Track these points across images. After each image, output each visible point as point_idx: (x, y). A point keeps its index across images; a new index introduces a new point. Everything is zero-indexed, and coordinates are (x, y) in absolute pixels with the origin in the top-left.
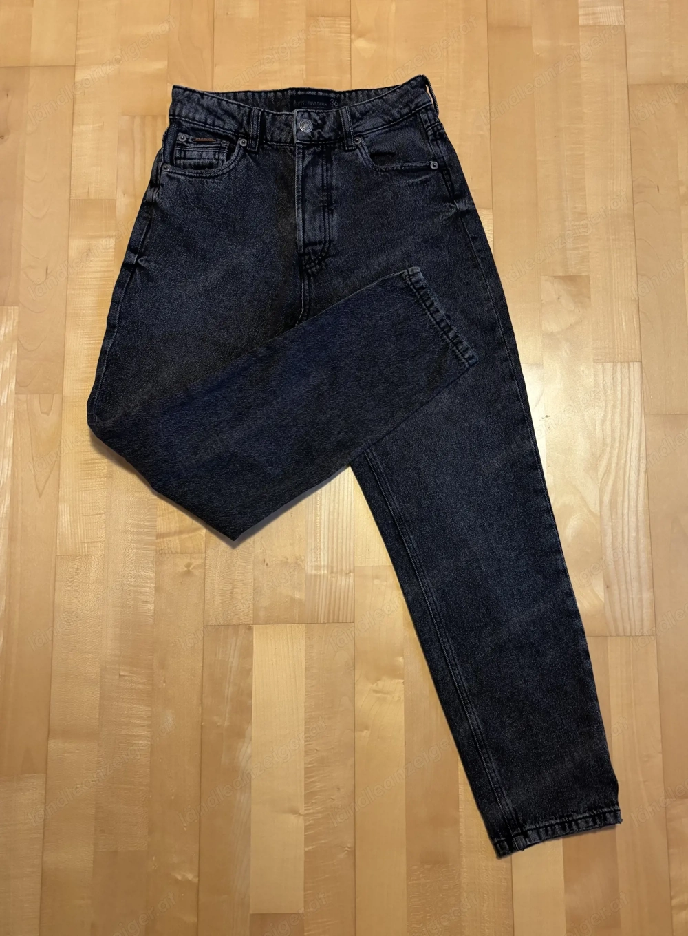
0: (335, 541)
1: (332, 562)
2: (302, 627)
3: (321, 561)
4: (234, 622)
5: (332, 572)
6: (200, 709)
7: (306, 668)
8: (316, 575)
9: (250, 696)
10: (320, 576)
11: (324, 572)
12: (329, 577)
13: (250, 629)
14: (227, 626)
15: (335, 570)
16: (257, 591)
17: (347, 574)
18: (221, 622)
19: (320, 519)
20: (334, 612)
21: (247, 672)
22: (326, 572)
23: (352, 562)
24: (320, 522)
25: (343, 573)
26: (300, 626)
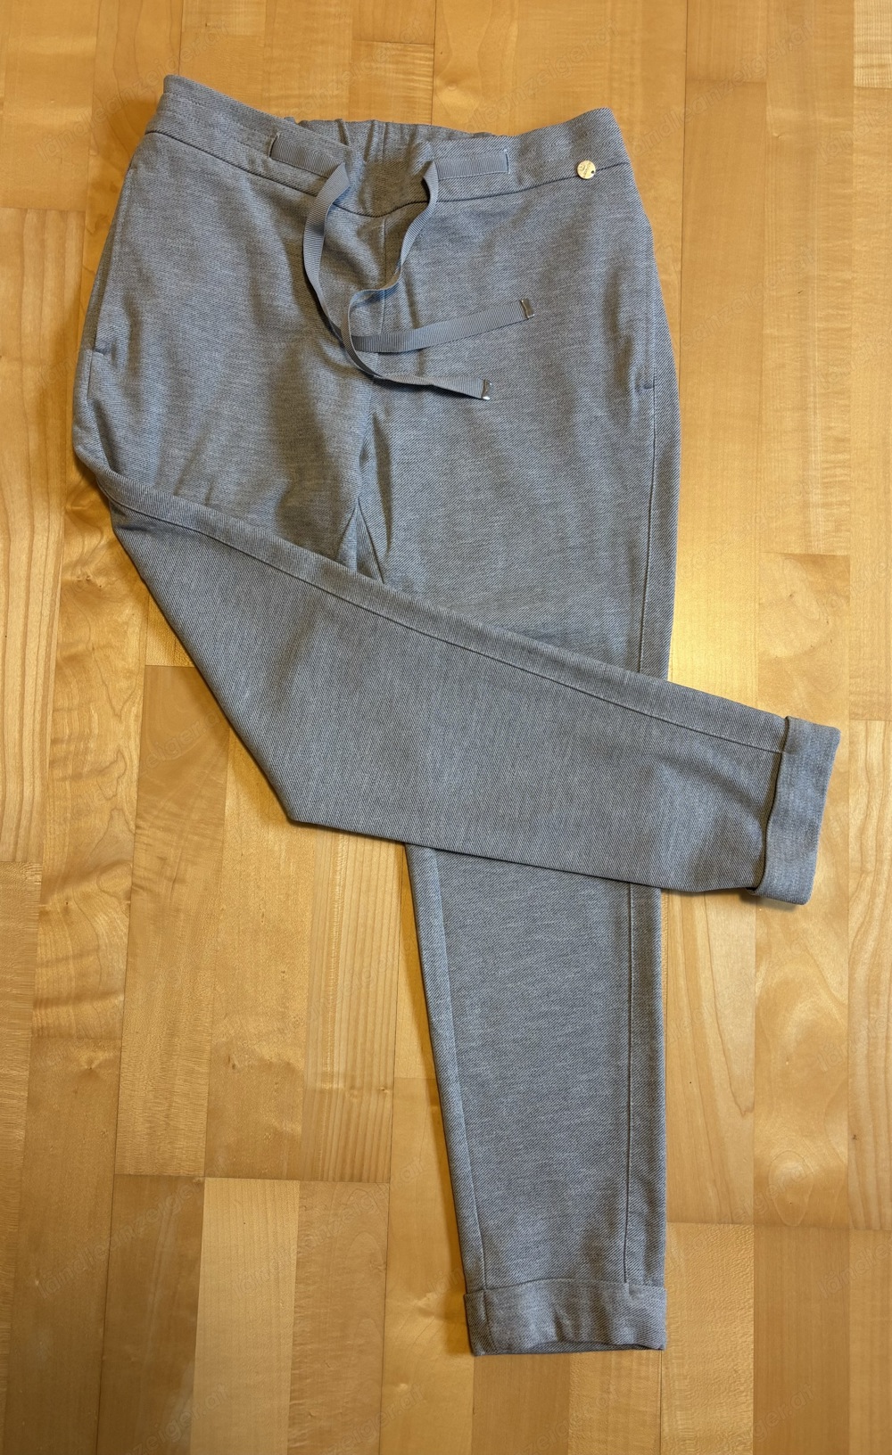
0: (361, 1028)
1: (354, 1067)
2: (294, 1186)
3: (332, 1064)
4: (170, 1172)
5: (352, 1087)
6: (101, 1330)
7: (298, 1263)
8: (322, 1092)
9: (193, 1308)
10: (330, 1091)
11: (339, 1085)
12: (347, 1095)
13: (200, 1185)
14: (157, 1179)
15: (358, 1083)
16: (213, 1114)
17: (380, 1092)
18: (147, 1169)
19: (336, 985)
20: (353, 1161)
21: (189, 1264)
22: (341, 1085)
23: (390, 1070)
24: (335, 994)
25: (374, 1092)
26: (289, 1183)
